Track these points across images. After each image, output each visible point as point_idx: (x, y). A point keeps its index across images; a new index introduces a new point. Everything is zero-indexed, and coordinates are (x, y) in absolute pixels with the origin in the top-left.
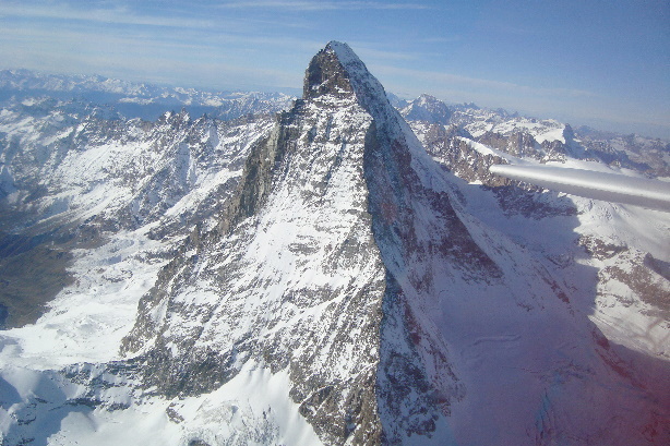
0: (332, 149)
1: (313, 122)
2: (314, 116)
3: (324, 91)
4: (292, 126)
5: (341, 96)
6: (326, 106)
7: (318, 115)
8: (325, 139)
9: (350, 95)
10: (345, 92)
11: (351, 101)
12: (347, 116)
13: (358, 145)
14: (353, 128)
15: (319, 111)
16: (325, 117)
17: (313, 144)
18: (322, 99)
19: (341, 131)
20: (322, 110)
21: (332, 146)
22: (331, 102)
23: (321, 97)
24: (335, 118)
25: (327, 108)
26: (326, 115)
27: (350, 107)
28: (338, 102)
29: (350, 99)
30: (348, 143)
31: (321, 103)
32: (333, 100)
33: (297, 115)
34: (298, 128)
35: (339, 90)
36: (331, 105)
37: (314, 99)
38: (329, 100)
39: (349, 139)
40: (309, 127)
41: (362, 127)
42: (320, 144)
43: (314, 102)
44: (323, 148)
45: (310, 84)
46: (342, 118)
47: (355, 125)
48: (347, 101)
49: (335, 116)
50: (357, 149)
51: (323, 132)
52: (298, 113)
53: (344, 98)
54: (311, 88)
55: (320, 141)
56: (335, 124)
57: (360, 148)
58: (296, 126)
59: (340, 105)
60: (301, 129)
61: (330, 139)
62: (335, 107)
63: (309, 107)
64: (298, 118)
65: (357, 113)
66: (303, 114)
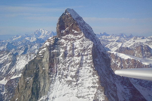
0: (77, 59)
1: (66, 47)
2: (65, 45)
3: (67, 33)
4: (55, 51)
5: (76, 34)
6: (70, 40)
7: (67, 45)
8: (72, 55)
10: (77, 32)
11: (81, 36)
12: (81, 43)
13: (89, 56)
14: (85, 48)
15: (66, 42)
16: (70, 45)
17: (67, 58)
18: (67, 37)
19: (79, 51)
20: (68, 42)
21: (76, 58)
22: (72, 37)
23: (66, 36)
24: (75, 45)
25: (70, 41)
26: (70, 44)
27: (81, 39)
28: (75, 37)
29: (81, 35)
30: (84, 56)
31: (67, 38)
32: (72, 36)
33: (56, 46)
34: (58, 52)
35: (74, 32)
36: (72, 39)
37: (63, 37)
38: (71, 37)
39: (84, 54)
40: (63, 50)
41: (89, 47)
42: (70, 58)
43: (63, 38)
44: (72, 60)
45: (60, 30)
46: (79, 44)
47: (85, 47)
48: (79, 36)
49: (75, 44)
50: (89, 58)
51: (71, 52)
52: (57, 45)
53: (78, 35)
54: (60, 32)
55: (70, 56)
56: (76, 47)
57: (90, 57)
58: (57, 51)
59: (76, 38)
60: (60, 52)
61: (75, 55)
62: (74, 40)
63: (61, 41)
64: (57, 47)
65: (85, 41)
66: (59, 45)
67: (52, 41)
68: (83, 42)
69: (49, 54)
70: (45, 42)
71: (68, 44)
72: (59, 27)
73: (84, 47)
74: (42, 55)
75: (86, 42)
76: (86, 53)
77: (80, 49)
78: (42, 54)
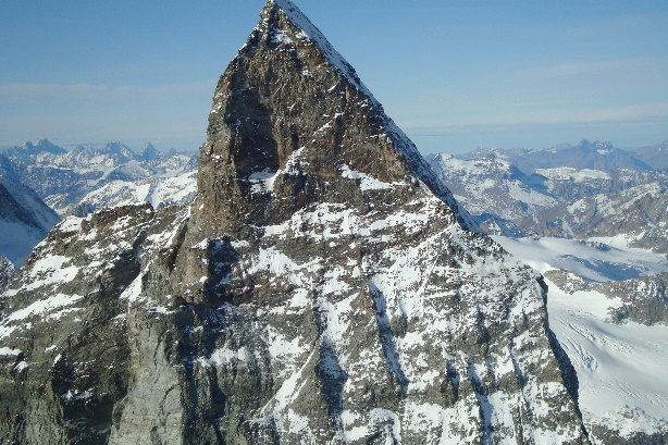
0: (445, 428)
1: (312, 322)
2: (300, 300)
4: (222, 356)
5: (379, 204)
6: (333, 254)
7: (315, 294)
8: (392, 392)
9: (406, 195)
10: (386, 186)
11: (425, 218)
12: (435, 279)
13: (533, 388)
14: (487, 324)
15: (308, 275)
16: (345, 295)
17: (347, 417)
18: (305, 227)
19: (445, 345)
20: (322, 272)
21: (433, 412)
22: (346, 231)
23: (297, 218)
24: (388, 292)
25: (341, 260)
26: (345, 287)
27: (431, 240)
28: (373, 227)
29: (417, 208)
30: (495, 387)
31: (308, 242)
32: (349, 222)
33: (229, 308)
34: (253, 362)
35: (358, 181)
36: (353, 246)
37: (271, 230)
38: (336, 226)
39: (490, 373)
40: (295, 348)
41: (516, 311)
42: (378, 414)
43: (274, 242)
44: (397, 429)
45: (240, 174)
46: (421, 289)
47: (488, 310)
48: (410, 220)
49: (385, 283)
50: (542, 410)
51: (371, 358)
52: (230, 299)
53: (390, 211)
54: (246, 187)
55: (372, 403)
56: (404, 317)
57: (552, 401)
58: (242, 354)
59: (385, 238)
60: (267, 361)
61: (411, 387)
62: (369, 250)
63: (262, 266)
64: (236, 319)
65: (471, 261)
66: (248, 296)
67: (89, 244)
68: (454, 264)
69: (176, 393)
70: (35, 258)
71: (327, 289)
72: (231, 148)
73: (473, 311)
74: (20, 358)
75: (478, 264)
76: (503, 368)
77: (442, 326)
78: (16, 352)
